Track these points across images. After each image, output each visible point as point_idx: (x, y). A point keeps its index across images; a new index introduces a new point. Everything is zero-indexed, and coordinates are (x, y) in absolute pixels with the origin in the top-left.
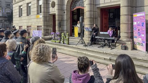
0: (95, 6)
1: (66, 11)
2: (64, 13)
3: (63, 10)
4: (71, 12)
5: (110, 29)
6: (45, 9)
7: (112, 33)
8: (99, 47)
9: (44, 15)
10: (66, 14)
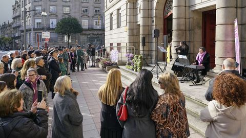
0: (189, 8)
1: (154, 19)
2: (153, 22)
3: (152, 18)
4: (164, 19)
5: (200, 50)
6: (132, 17)
7: (202, 58)
8: (190, 85)
9: (130, 26)
10: (154, 23)
